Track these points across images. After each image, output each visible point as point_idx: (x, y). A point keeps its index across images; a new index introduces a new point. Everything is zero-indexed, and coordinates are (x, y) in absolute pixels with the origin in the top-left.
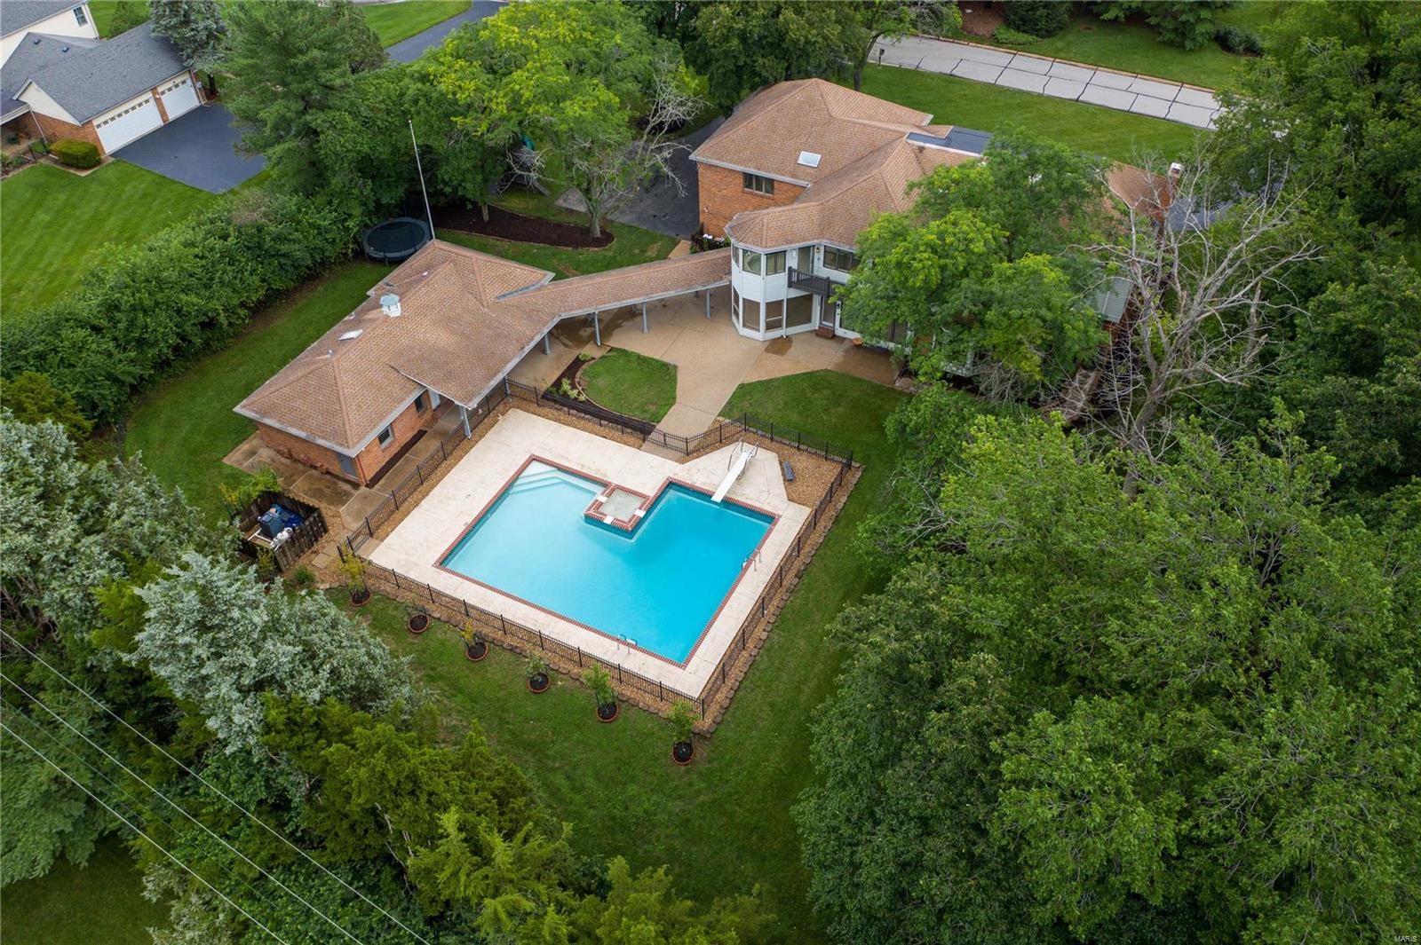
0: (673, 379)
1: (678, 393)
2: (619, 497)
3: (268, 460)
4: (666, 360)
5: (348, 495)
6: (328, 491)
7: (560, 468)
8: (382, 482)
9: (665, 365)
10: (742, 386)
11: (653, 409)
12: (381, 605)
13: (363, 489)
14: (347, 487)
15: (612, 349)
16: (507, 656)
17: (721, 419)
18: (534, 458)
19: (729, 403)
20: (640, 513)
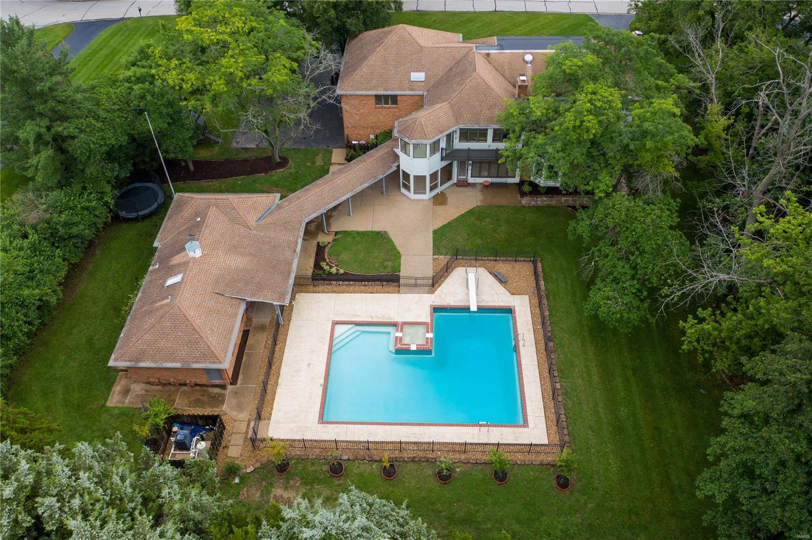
0: (389, 240)
1: (399, 249)
2: (408, 329)
3: (143, 392)
4: (377, 229)
5: (222, 396)
6: (205, 398)
7: (357, 324)
8: (240, 377)
9: (378, 233)
10: (435, 232)
11: (390, 264)
12: (300, 467)
13: (230, 387)
14: (217, 390)
15: (336, 233)
16: (411, 466)
17: (436, 257)
18: (336, 323)
19: (434, 245)
20: (430, 335)
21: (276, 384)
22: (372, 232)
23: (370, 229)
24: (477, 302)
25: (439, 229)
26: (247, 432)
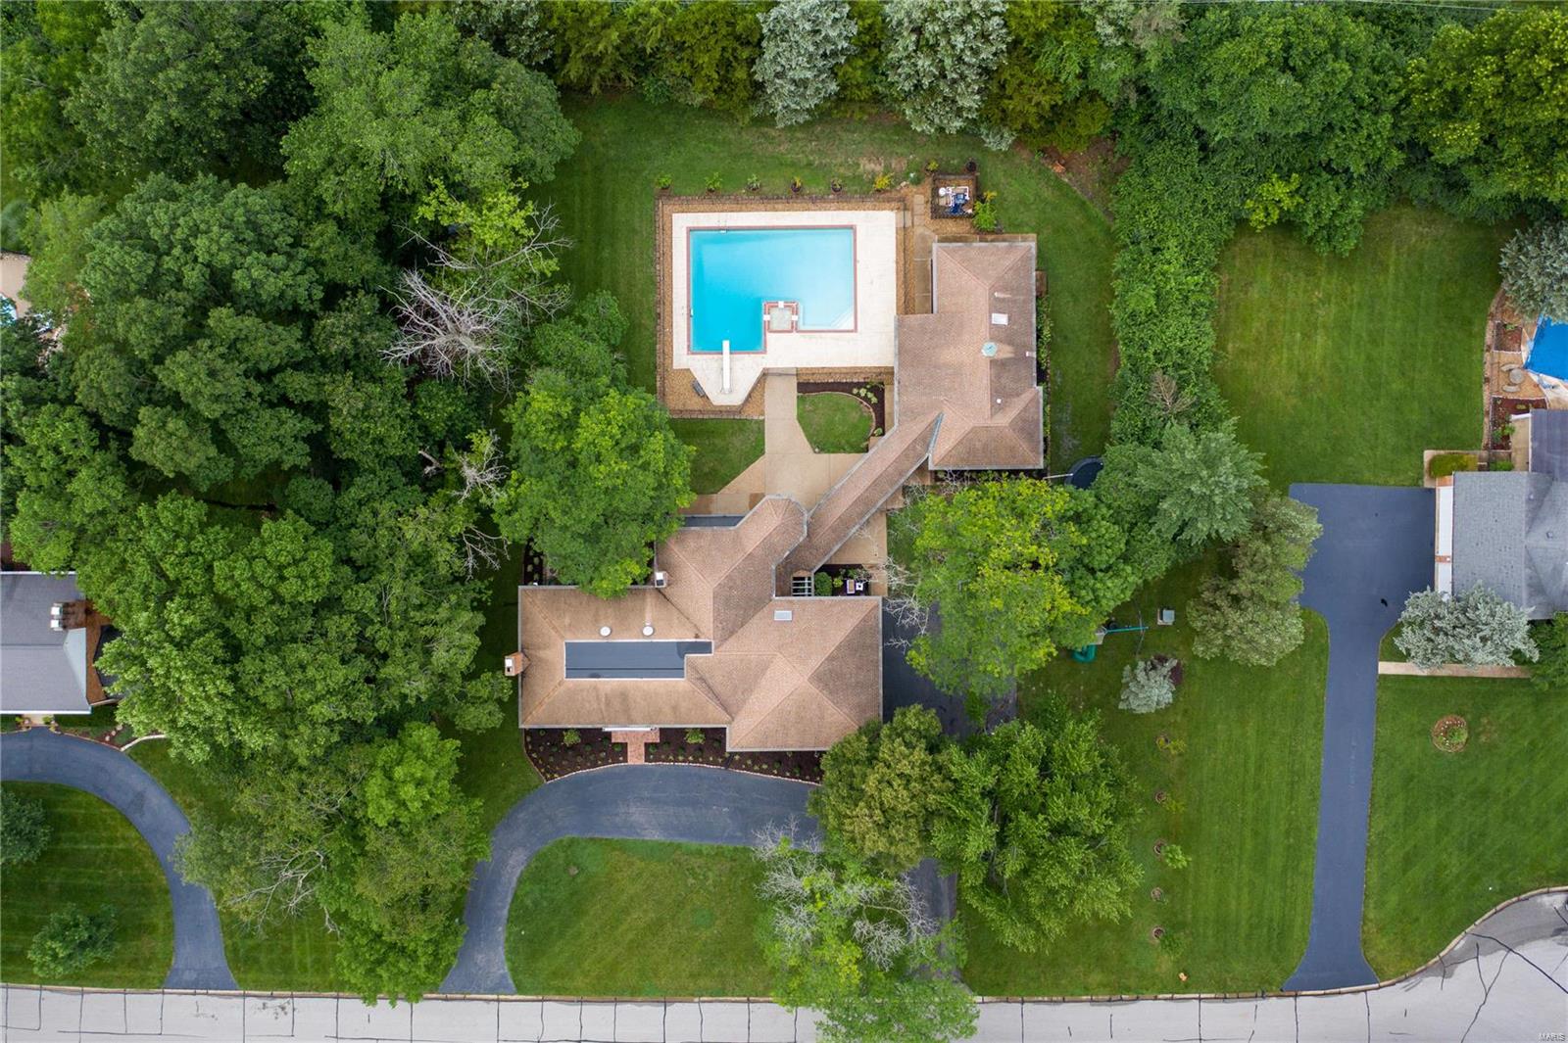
0: (810, 440)
1: (799, 428)
7: (834, 331)
9: (822, 450)
10: (762, 452)
16: (780, 193)
17: (761, 418)
19: (764, 433)
20: (766, 318)
21: (897, 263)
22: (829, 452)
23: (832, 455)
24: (722, 359)
25: (758, 457)
26: (913, 216)
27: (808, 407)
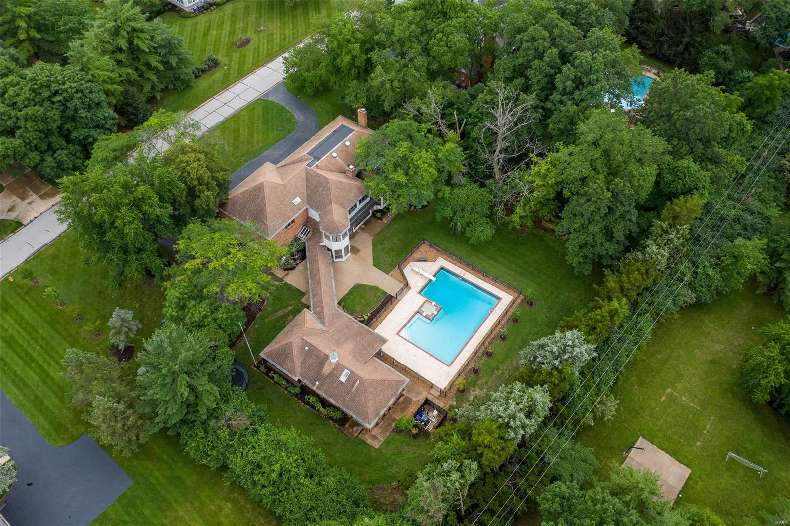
0: (365, 286)
2: (423, 309)
3: (380, 430)
4: (351, 286)
5: (407, 398)
7: (405, 326)
10: (374, 265)
14: (402, 399)
15: (339, 304)
16: (492, 346)
17: (390, 274)
18: (398, 334)
19: (382, 270)
20: (434, 303)
23: (349, 289)
24: (430, 275)
25: (374, 263)
27: (379, 294)
